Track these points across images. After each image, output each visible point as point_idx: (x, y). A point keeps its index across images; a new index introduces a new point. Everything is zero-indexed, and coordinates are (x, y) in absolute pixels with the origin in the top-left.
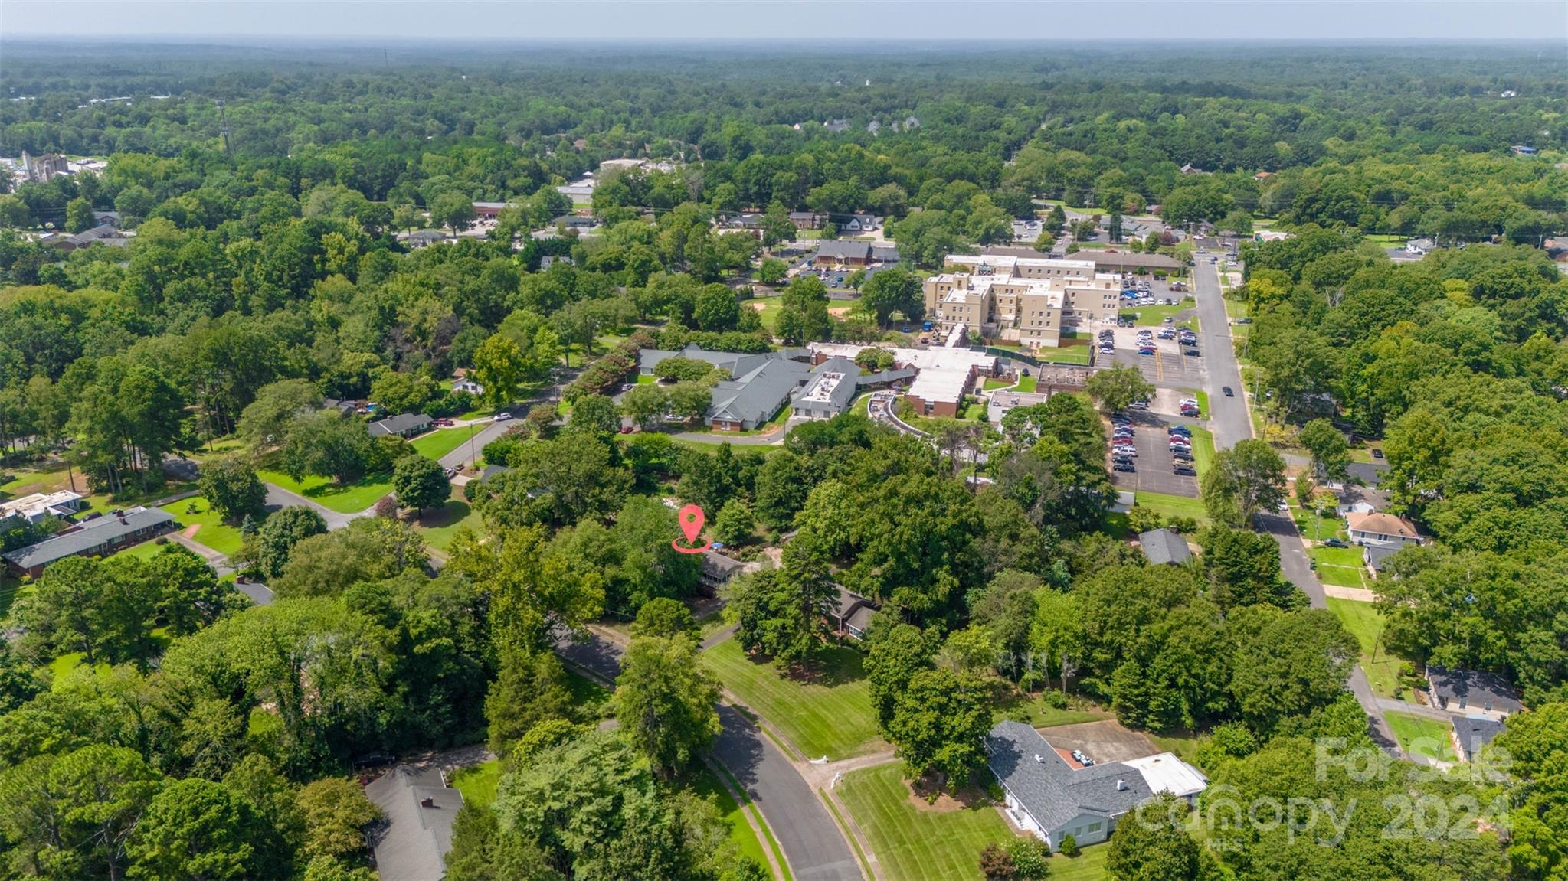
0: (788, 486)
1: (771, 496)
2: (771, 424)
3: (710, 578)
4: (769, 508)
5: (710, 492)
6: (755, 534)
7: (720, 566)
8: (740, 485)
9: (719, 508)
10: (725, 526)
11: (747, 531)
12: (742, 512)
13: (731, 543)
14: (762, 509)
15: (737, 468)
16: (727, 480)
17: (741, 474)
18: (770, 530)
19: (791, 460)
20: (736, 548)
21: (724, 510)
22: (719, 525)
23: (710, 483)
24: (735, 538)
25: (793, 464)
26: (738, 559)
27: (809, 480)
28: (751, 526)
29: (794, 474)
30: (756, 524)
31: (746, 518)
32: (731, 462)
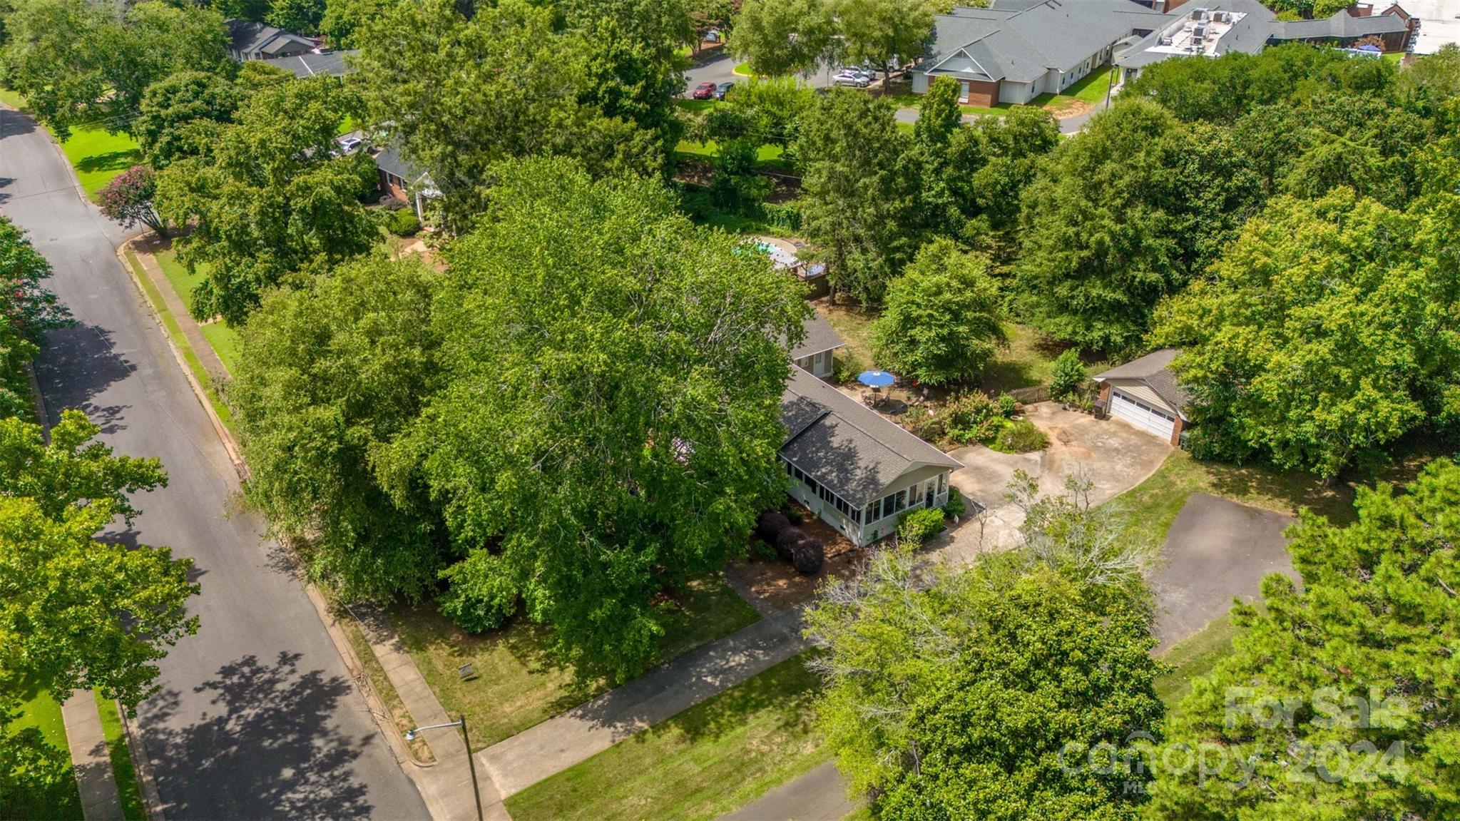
0: (1135, 213)
1: (1067, 243)
2: (1065, 99)
3: (826, 496)
4: (1055, 280)
5: (881, 218)
6: (1001, 356)
7: (865, 460)
8: (973, 211)
9: (896, 268)
10: (908, 321)
11: (977, 345)
12: (968, 283)
13: (922, 375)
14: (1031, 284)
15: (970, 160)
16: (934, 191)
17: (980, 178)
18: (1051, 348)
19: (1154, 129)
20: (938, 393)
21: (911, 272)
22: (891, 317)
23: (887, 190)
24: (939, 363)
25: (1160, 143)
26: (931, 435)
27: (1210, 198)
28: (995, 330)
29: (1158, 175)
30: (1009, 328)
31: (980, 304)
32: (957, 138)
